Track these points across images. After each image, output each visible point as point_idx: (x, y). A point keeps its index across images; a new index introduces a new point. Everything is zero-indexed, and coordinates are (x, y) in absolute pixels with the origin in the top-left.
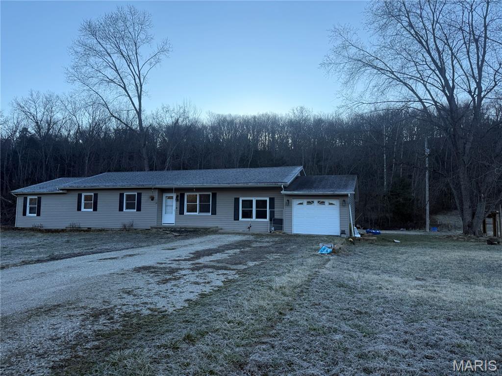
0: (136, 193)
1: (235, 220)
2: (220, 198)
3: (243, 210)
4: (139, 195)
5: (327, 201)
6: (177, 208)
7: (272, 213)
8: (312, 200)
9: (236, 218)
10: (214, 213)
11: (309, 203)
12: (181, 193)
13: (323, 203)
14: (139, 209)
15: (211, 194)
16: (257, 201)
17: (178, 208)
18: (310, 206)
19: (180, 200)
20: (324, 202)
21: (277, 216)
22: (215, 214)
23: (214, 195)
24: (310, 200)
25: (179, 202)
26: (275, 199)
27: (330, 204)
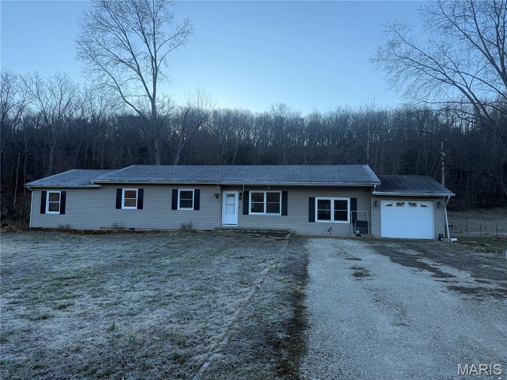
0: (194, 190)
1: (310, 221)
2: (292, 198)
3: (318, 211)
4: (198, 192)
5: (419, 203)
6: (239, 207)
7: (354, 215)
8: (403, 202)
9: (312, 219)
10: (285, 213)
11: (399, 204)
12: (244, 191)
13: (414, 205)
14: (197, 208)
15: (281, 192)
16: (335, 201)
17: (242, 207)
18: (399, 208)
19: (244, 198)
20: (416, 204)
21: (360, 218)
22: (286, 215)
23: (285, 195)
24: (400, 202)
25: (242, 201)
26: (358, 199)
27: (422, 206)
